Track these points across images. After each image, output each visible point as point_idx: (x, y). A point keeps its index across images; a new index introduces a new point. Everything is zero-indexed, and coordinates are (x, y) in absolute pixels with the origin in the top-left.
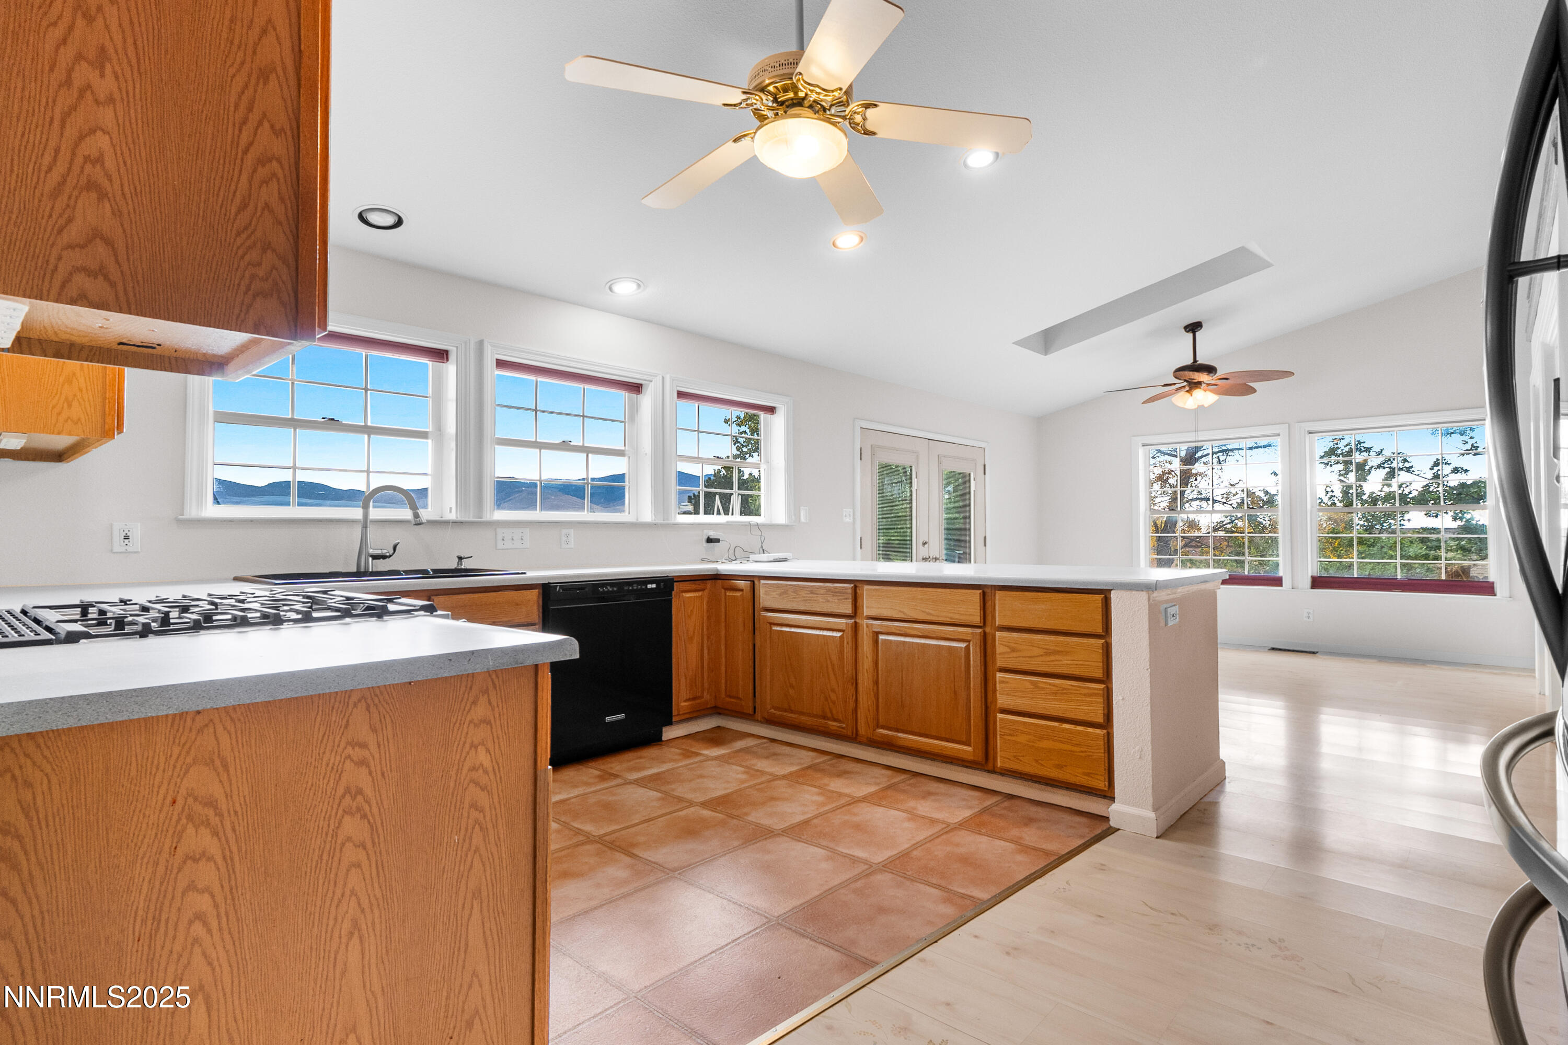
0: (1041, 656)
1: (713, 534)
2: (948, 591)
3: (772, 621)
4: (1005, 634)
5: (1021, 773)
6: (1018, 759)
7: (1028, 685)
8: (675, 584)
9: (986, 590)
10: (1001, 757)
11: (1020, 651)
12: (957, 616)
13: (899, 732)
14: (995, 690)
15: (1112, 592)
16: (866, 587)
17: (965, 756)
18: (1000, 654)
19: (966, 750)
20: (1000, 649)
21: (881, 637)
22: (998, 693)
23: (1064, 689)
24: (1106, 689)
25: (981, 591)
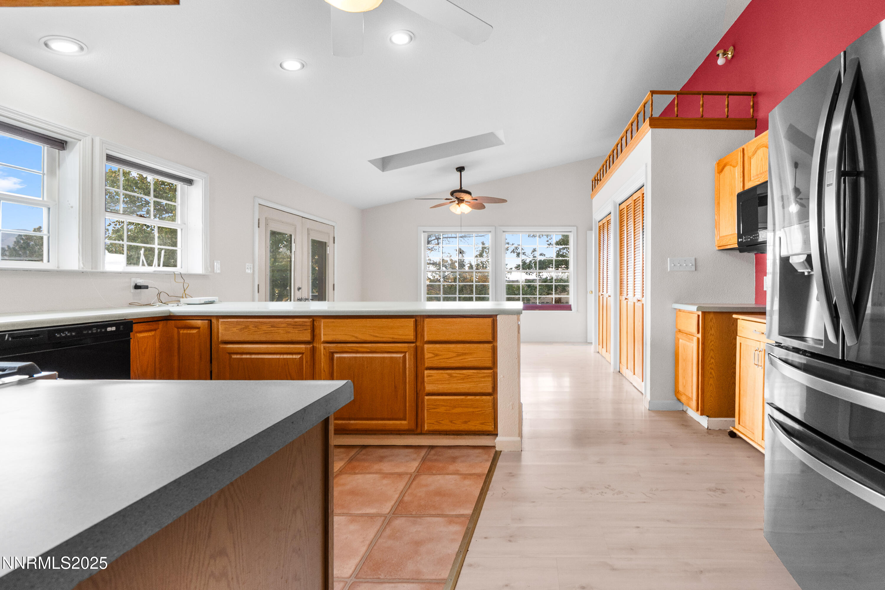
0: (455, 357)
1: (141, 282)
2: (390, 320)
3: (231, 351)
4: (431, 346)
5: (439, 431)
6: (439, 423)
7: (446, 376)
8: (134, 325)
9: (417, 319)
10: (427, 423)
11: (441, 355)
12: (396, 337)
13: (350, 420)
14: (423, 382)
15: (498, 316)
16: (323, 321)
17: (402, 428)
18: (427, 359)
19: (403, 424)
20: (427, 355)
21: (336, 355)
22: (425, 383)
23: (469, 376)
24: (493, 372)
25: (414, 319)
